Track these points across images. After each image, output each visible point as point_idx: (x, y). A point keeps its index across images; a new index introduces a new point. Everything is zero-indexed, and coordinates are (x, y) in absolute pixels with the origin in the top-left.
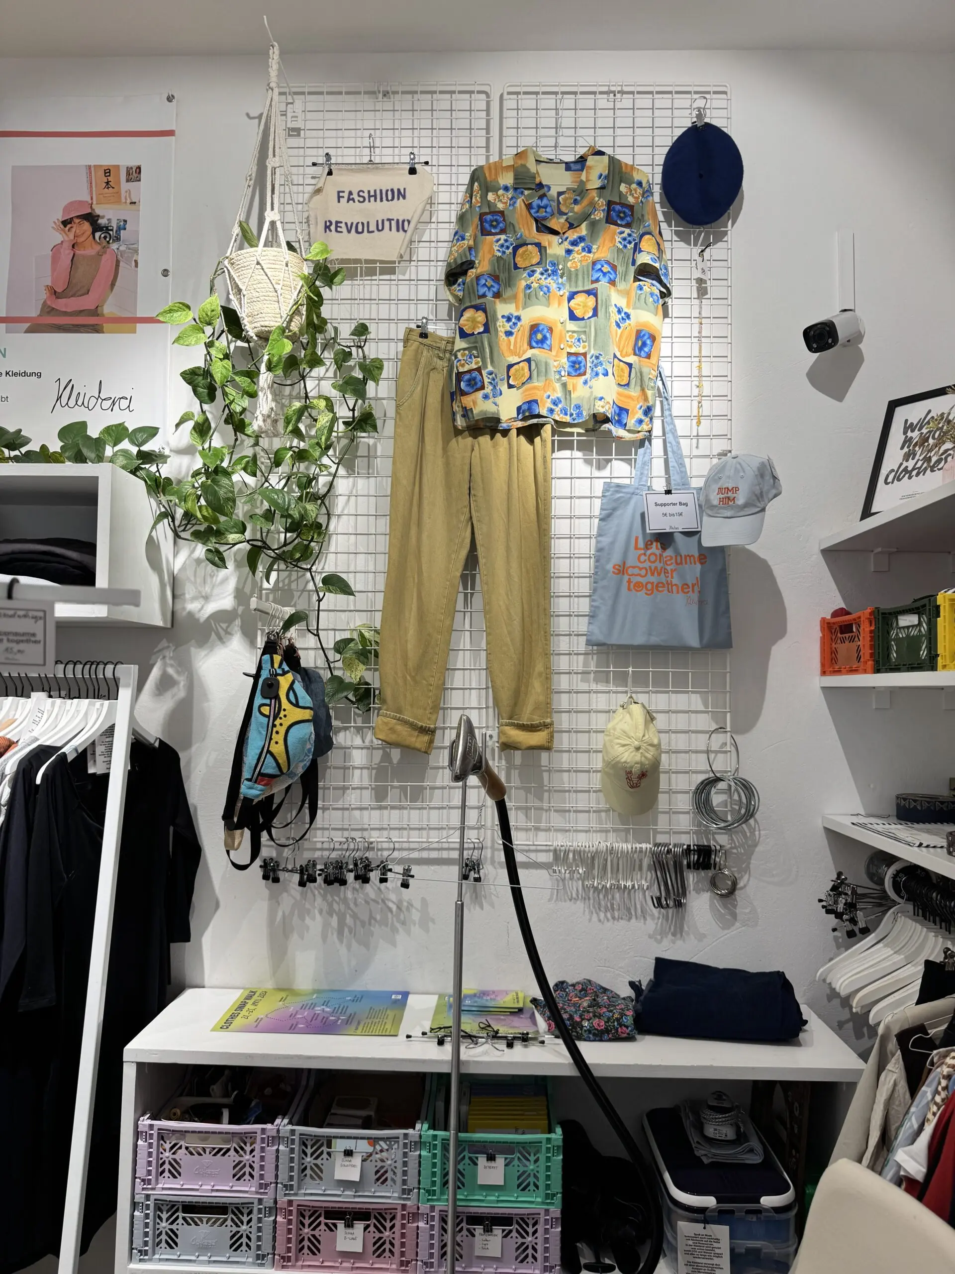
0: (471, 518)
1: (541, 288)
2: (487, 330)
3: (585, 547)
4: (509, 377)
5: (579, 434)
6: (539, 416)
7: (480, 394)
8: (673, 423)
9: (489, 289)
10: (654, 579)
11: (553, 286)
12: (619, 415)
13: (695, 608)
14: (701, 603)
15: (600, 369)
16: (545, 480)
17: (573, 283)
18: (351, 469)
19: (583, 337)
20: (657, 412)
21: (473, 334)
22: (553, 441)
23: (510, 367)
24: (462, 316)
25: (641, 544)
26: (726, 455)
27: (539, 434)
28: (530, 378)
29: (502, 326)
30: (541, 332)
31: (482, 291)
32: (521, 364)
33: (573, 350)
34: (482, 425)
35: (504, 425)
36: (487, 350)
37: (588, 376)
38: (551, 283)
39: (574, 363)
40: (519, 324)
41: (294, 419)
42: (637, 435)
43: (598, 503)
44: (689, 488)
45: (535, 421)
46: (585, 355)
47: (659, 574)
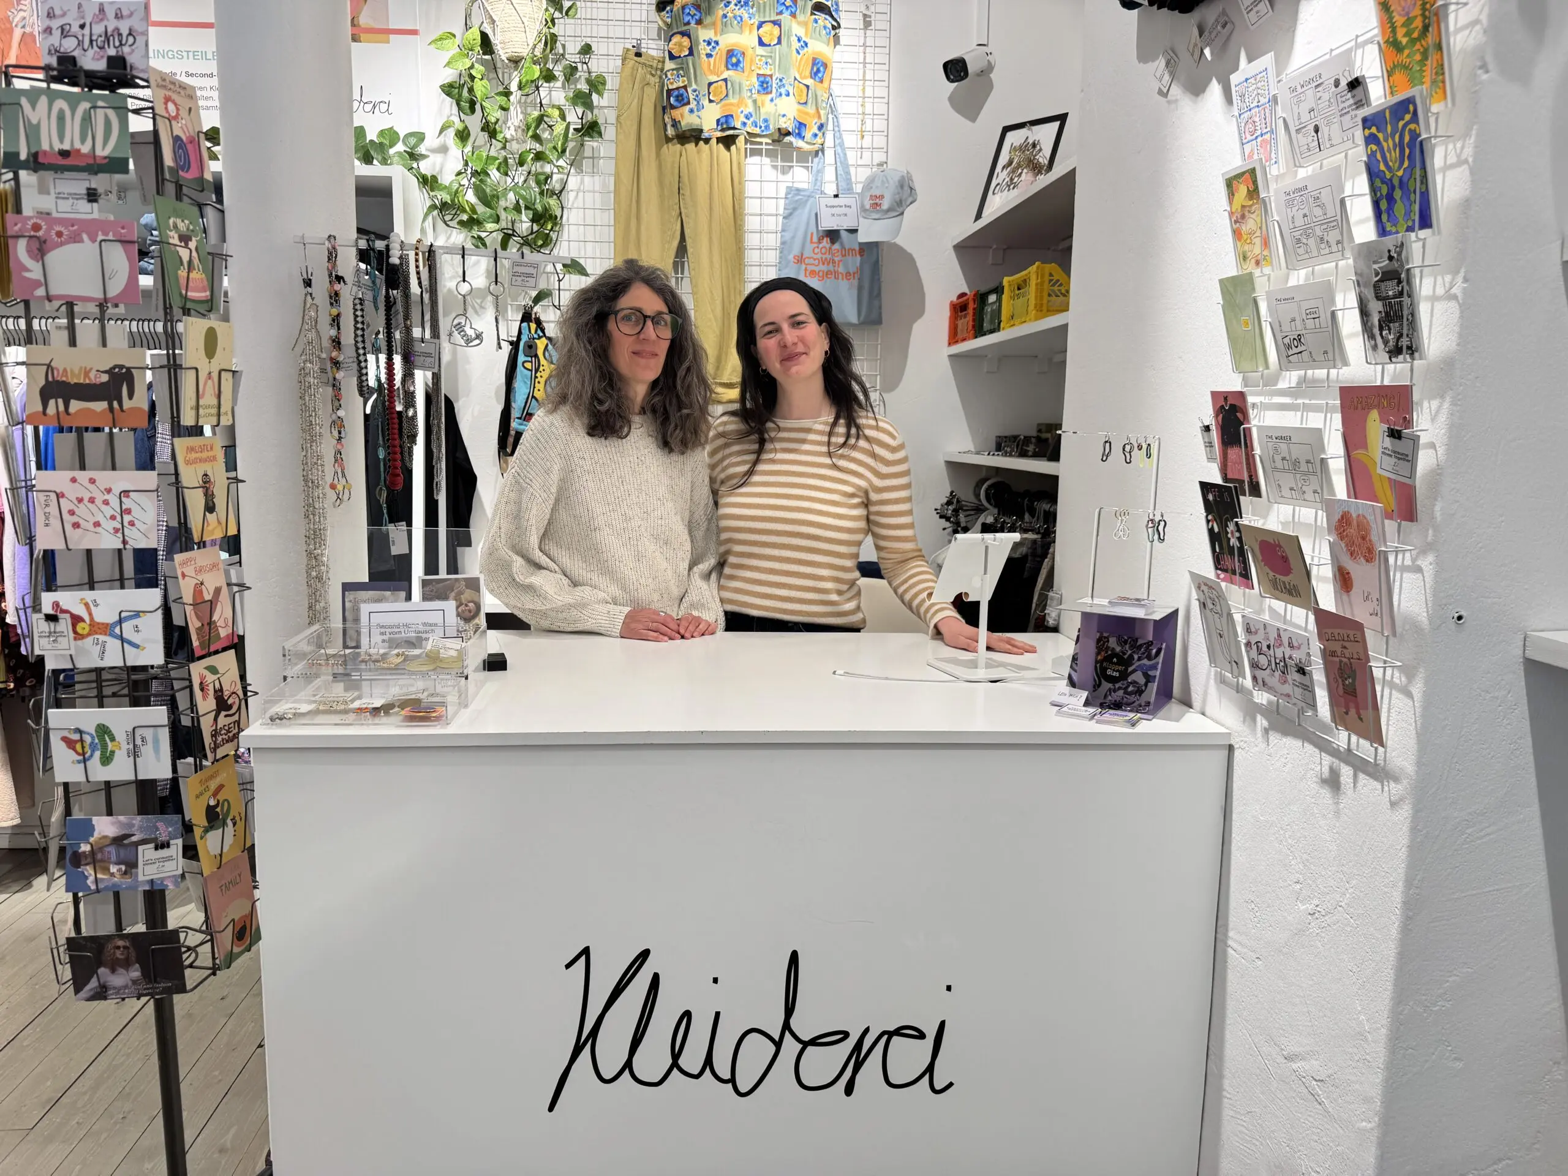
0: (681, 213)
1: (735, 17)
2: (691, 53)
3: (773, 240)
4: (709, 93)
5: (767, 144)
6: (734, 128)
7: (687, 108)
8: (841, 135)
9: (692, 17)
10: (824, 268)
11: (746, 16)
12: (799, 129)
13: (855, 292)
14: (860, 288)
15: (783, 91)
16: (740, 183)
17: (762, 15)
18: (580, 170)
19: (769, 60)
20: (830, 126)
21: (680, 57)
22: (746, 149)
23: (710, 84)
24: (670, 40)
25: (815, 239)
26: (882, 165)
27: (734, 143)
28: (727, 95)
29: (704, 49)
30: (736, 56)
31: (687, 19)
32: (720, 83)
33: (761, 72)
34: (688, 134)
35: (705, 135)
36: (692, 71)
37: (774, 95)
38: (743, 13)
39: (763, 82)
40: (717, 48)
41: (533, 126)
42: (812, 147)
43: (782, 203)
44: (853, 193)
45: (731, 132)
46: (771, 76)
47: (828, 264)
